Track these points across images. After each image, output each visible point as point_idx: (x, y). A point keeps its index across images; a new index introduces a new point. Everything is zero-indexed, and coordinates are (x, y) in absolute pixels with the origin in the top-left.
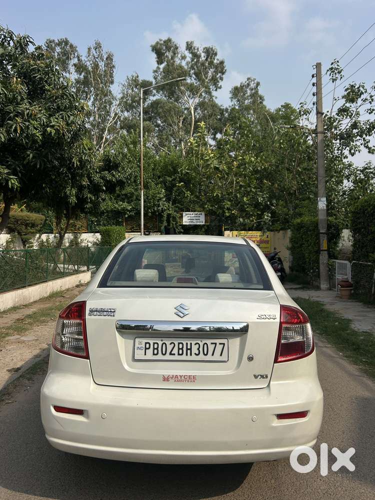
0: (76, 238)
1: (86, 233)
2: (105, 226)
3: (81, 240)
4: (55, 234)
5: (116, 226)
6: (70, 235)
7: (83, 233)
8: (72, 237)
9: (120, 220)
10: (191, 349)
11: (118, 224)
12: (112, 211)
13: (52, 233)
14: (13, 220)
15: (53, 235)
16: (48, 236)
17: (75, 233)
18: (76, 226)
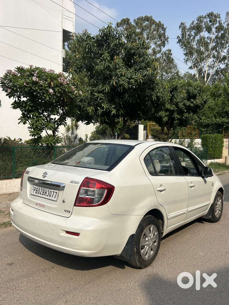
0: (192, 141)
1: (198, 138)
2: (210, 134)
3: (195, 143)
4: (180, 139)
5: (218, 134)
6: (189, 139)
7: (197, 138)
8: (190, 141)
9: (221, 130)
10: (46, 193)
11: (219, 132)
12: (216, 124)
13: (178, 139)
14: (155, 131)
15: (179, 140)
16: (176, 140)
17: (191, 138)
18: (192, 134)
